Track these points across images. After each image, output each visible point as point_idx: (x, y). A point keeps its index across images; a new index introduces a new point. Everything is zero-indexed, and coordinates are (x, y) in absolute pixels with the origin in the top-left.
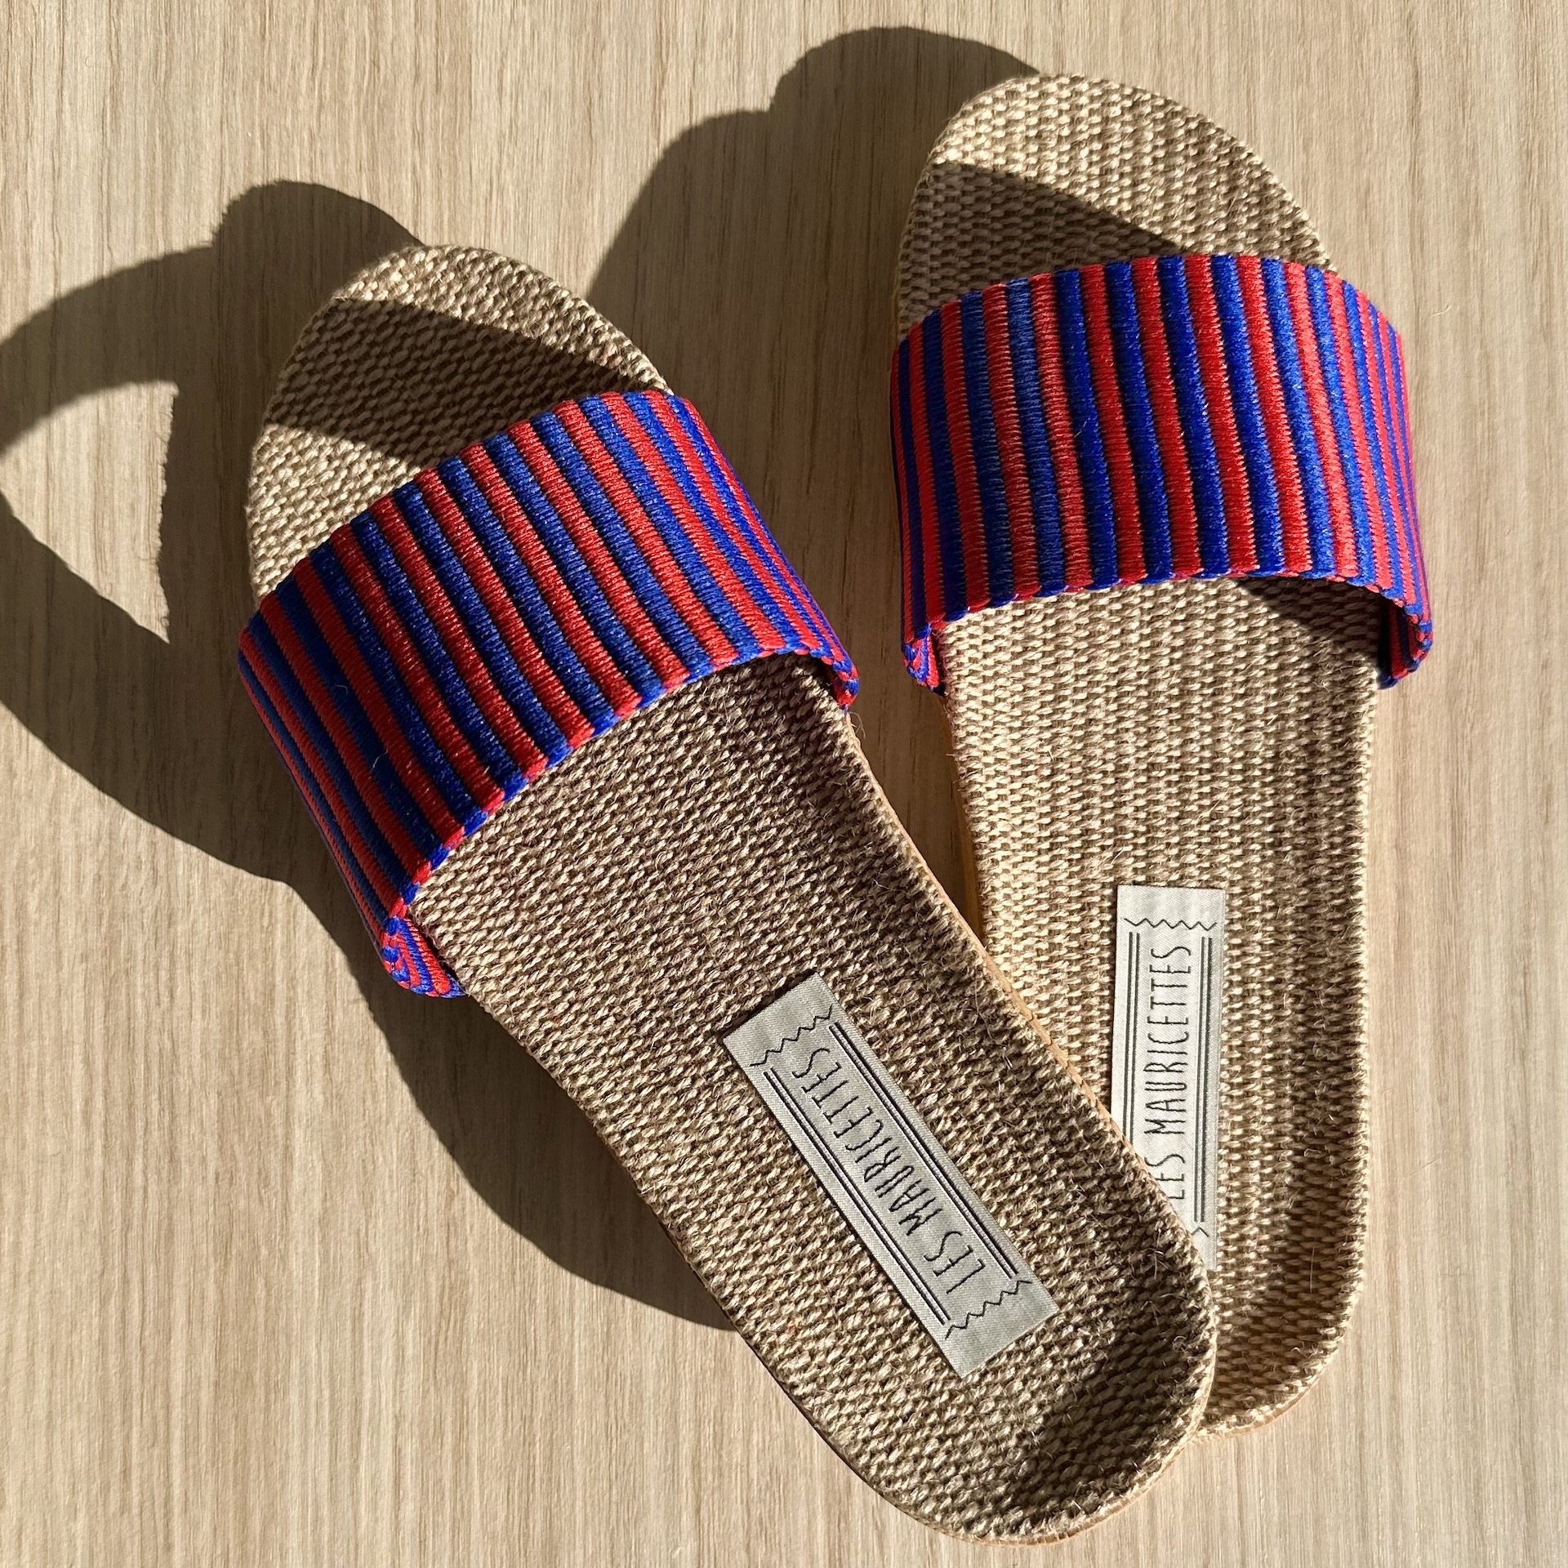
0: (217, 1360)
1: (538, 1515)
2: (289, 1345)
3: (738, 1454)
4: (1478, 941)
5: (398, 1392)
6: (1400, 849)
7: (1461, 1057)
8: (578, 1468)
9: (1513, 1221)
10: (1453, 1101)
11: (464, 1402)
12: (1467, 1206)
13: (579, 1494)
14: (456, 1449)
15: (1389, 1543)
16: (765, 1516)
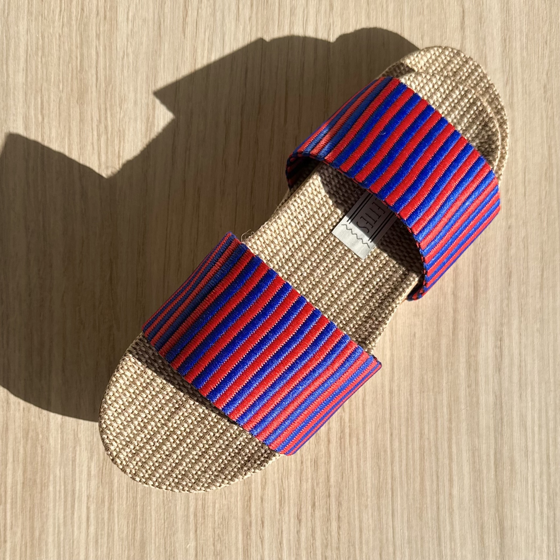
0: (24, 475)
1: (138, 532)
2: (49, 470)
3: (211, 511)
4: (483, 328)
5: (88, 487)
6: (455, 295)
7: (476, 371)
8: (153, 515)
9: (495, 431)
10: (473, 387)
11: (112, 491)
12: (478, 425)
13: (153, 524)
14: (109, 508)
15: (448, 546)
16: (220, 534)
